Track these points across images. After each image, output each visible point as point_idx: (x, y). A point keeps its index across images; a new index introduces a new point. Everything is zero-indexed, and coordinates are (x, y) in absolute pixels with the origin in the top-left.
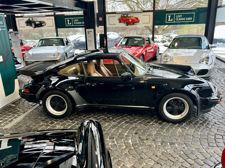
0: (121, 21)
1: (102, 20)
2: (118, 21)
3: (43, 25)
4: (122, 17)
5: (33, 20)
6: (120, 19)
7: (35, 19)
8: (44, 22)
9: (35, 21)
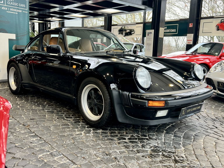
0: (220, 28)
1: (192, 26)
2: (215, 28)
3: (132, 33)
4: (221, 22)
5: (125, 28)
6: (219, 26)
7: (126, 28)
8: (133, 30)
9: (126, 29)
